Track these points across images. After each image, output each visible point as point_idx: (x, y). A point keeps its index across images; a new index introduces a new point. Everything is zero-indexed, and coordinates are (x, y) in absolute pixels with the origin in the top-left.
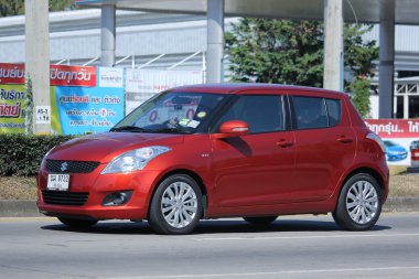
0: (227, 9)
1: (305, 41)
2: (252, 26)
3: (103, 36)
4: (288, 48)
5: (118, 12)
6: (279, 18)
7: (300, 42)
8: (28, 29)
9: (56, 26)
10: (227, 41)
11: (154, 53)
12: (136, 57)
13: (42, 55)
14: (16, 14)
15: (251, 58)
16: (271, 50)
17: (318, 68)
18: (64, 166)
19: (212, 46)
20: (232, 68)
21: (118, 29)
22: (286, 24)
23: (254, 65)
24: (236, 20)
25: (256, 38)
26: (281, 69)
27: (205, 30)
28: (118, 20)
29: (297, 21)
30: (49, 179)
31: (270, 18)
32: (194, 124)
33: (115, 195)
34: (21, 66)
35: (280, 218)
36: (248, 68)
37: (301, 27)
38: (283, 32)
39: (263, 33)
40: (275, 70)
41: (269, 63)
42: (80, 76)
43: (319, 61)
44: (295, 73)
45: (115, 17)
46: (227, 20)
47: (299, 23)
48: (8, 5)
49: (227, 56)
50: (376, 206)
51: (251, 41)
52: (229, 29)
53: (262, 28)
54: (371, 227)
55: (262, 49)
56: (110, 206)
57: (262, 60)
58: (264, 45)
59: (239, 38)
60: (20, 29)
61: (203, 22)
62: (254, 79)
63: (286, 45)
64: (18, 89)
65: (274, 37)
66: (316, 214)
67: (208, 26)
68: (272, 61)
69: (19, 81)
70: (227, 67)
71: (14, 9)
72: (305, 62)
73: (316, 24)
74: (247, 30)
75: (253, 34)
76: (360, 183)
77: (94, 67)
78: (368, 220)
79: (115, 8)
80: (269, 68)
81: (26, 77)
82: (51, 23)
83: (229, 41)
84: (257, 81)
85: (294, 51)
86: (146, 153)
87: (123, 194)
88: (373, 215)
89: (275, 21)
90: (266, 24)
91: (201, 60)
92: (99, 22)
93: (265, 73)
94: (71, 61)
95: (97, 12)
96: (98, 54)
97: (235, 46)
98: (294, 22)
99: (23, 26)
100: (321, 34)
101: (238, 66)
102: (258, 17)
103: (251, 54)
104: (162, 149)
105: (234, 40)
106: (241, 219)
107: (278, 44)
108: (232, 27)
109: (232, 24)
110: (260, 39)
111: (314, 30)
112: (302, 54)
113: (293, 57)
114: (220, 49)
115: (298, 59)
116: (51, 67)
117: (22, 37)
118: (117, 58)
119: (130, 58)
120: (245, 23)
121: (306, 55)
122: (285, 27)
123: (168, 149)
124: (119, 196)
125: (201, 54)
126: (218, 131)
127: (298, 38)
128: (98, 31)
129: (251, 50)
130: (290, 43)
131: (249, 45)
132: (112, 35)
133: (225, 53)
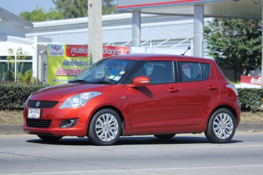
0: (206, 13)
1: (251, 31)
2: (220, 23)
3: (133, 29)
4: (241, 36)
5: (142, 15)
6: (236, 18)
7: (248, 32)
8: (90, 25)
9: (106, 23)
10: (206, 32)
11: (162, 39)
12: (153, 41)
13: (99, 40)
14: (83, 16)
15: (219, 41)
16: (231, 37)
17: (258, 47)
18: (38, 104)
19: (197, 34)
20: (208, 47)
21: (142, 25)
22: (240, 22)
23: (221, 45)
24: (211, 19)
25: (223, 30)
26: (237, 48)
27: (193, 25)
28: (142, 20)
29: (246, 20)
30: (29, 111)
31: (230, 18)
32: (117, 78)
33: (67, 121)
34: (86, 47)
35: (177, 135)
36: (218, 47)
37: (249, 23)
38: (238, 26)
39: (226, 27)
40: (234, 48)
41: (230, 44)
42: (120, 52)
43: (259, 43)
44: (246, 51)
45: (140, 18)
46: (205, 19)
47: (248, 21)
48: (78, 11)
49: (205, 40)
50: (232, 127)
51: (220, 31)
52: (206, 25)
53: (226, 24)
54: (229, 141)
55: (226, 36)
56: (65, 128)
57: (226, 42)
58: (227, 34)
59: (212, 30)
60: (85, 25)
61: (192, 21)
62: (221, 53)
63: (240, 34)
64: (84, 60)
65: (233, 29)
66: (195, 133)
67: (194, 23)
68: (232, 43)
69: (85, 55)
70: (205, 46)
71: (82, 13)
72: (251, 44)
73: (258, 21)
74: (217, 25)
75: (220, 27)
76: (221, 115)
77: (128, 47)
78: (228, 136)
79: (140, 13)
80: (230, 47)
81: (89, 53)
82: (103, 22)
83: (207, 31)
84: (223, 55)
85: (245, 37)
86: (86, 96)
87: (72, 121)
88: (231, 133)
89: (233, 20)
90: (228, 21)
91: (190, 42)
92: (131, 21)
93: (228, 50)
94: (115, 43)
95: (129, 15)
96: (130, 39)
97: (210, 34)
98: (245, 20)
99: (87, 23)
100: (260, 27)
101: (211, 46)
102: (223, 17)
103: (220, 39)
104: (96, 94)
105: (210, 31)
106: (153, 136)
107: (235, 33)
108: (208, 24)
109: (208, 22)
110: (224, 30)
111: (256, 25)
112: (249, 39)
113: (244, 41)
114: (201, 36)
115: (247, 42)
116: (104, 47)
117: (86, 30)
118: (141, 42)
119: (149, 42)
120: (216, 21)
121: (252, 39)
122: (240, 23)
123: (100, 94)
124: (69, 122)
125: (190, 39)
126: (132, 83)
127: (247, 30)
128: (130, 26)
129: (220, 37)
130: (242, 33)
131: (218, 34)
132: (138, 28)
133: (204, 38)
